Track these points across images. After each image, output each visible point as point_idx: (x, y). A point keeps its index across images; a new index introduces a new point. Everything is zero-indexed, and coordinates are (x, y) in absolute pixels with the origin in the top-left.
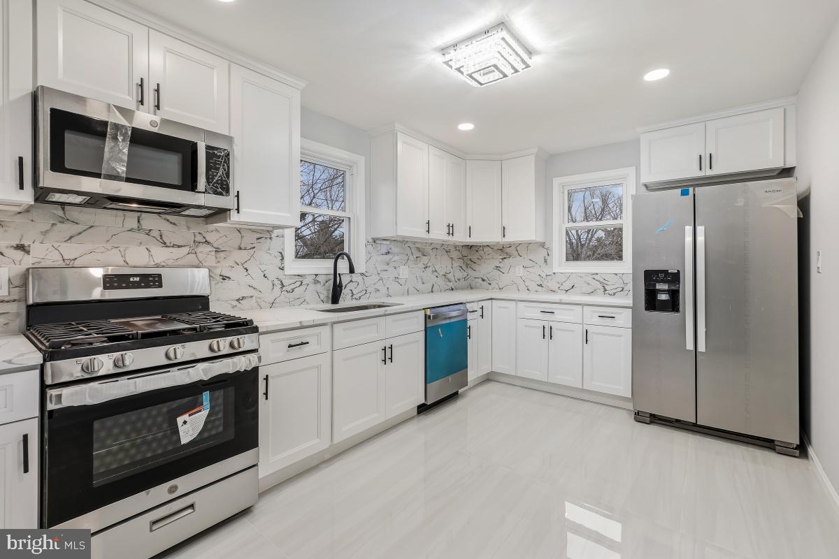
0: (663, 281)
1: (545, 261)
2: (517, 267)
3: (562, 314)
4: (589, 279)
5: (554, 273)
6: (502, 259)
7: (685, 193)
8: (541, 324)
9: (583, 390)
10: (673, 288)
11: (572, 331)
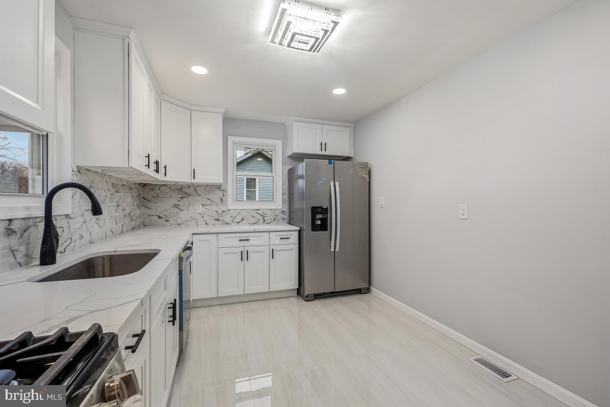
0: (320, 213)
1: (222, 200)
2: (196, 205)
3: (255, 240)
4: (254, 213)
5: (229, 210)
6: (181, 198)
7: (330, 163)
8: (239, 250)
9: (270, 292)
10: (324, 217)
11: (262, 252)
